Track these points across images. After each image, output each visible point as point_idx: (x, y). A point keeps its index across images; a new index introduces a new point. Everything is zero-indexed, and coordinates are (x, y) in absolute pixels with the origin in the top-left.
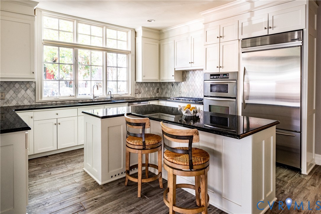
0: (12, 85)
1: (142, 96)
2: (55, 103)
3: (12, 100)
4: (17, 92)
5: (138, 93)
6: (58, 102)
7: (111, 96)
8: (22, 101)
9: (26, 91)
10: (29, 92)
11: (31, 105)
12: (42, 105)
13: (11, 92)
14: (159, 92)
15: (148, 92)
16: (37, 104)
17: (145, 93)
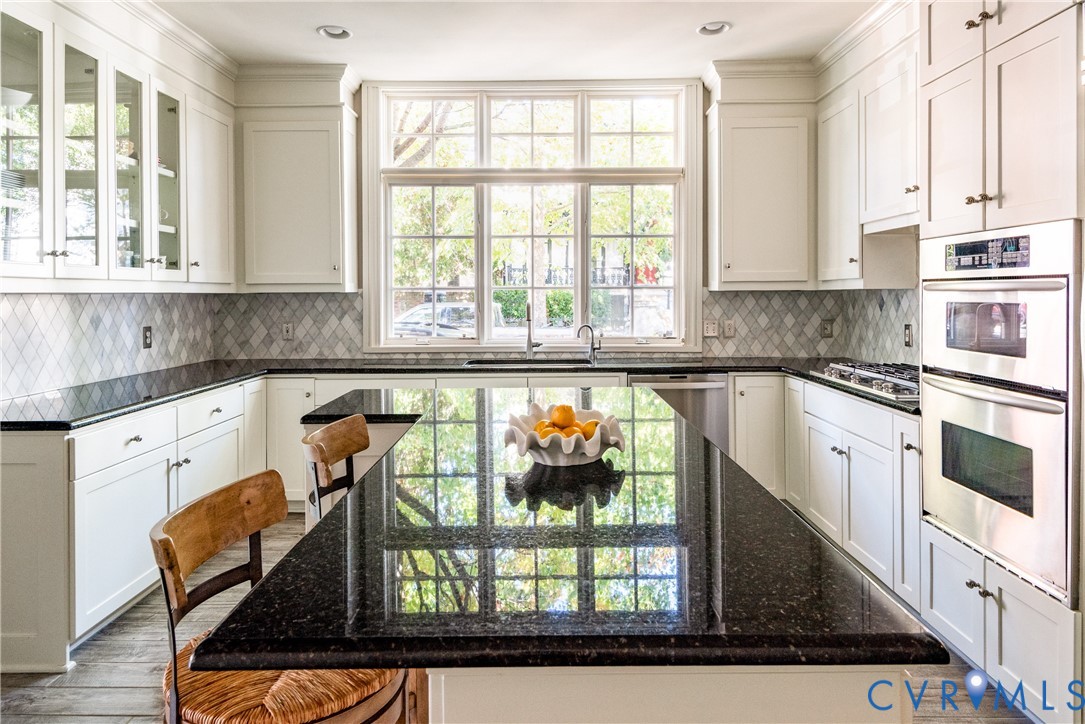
0: (308, 303)
1: (738, 350)
2: (414, 356)
3: (309, 344)
4: (320, 321)
5: (721, 338)
6: (421, 356)
7: (593, 344)
8: (331, 348)
9: (340, 318)
10: (348, 321)
11: (353, 360)
12: (379, 362)
13: (308, 321)
14: (835, 334)
15: (770, 333)
16: (366, 356)
17: (755, 338)
